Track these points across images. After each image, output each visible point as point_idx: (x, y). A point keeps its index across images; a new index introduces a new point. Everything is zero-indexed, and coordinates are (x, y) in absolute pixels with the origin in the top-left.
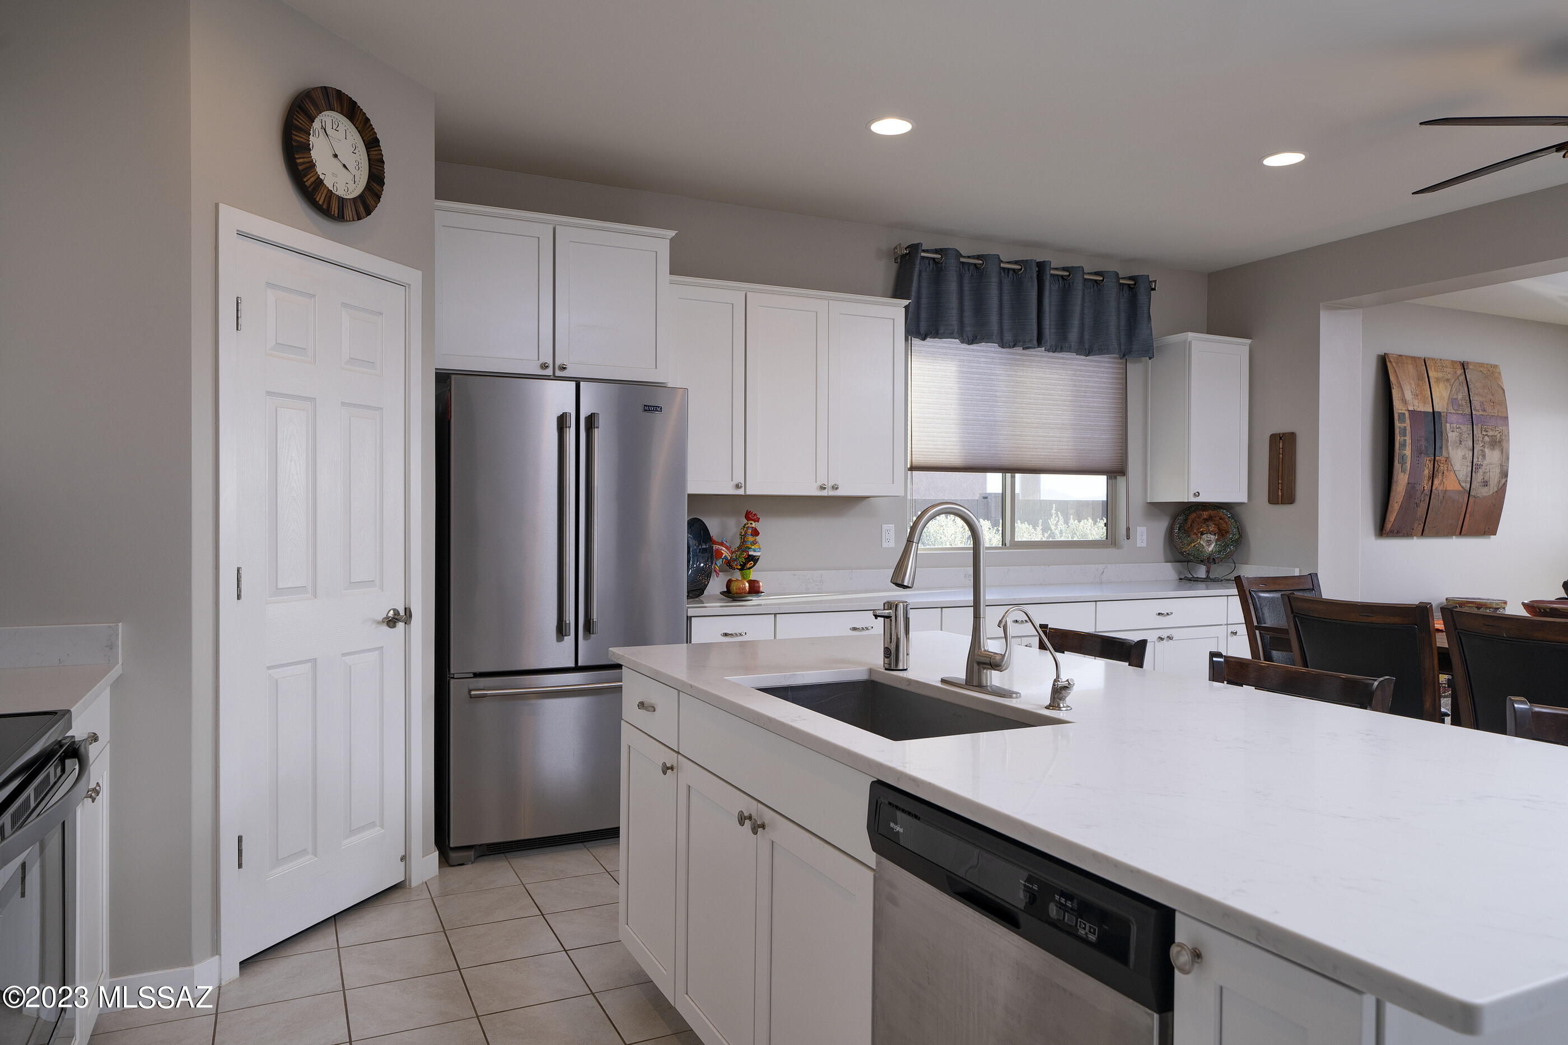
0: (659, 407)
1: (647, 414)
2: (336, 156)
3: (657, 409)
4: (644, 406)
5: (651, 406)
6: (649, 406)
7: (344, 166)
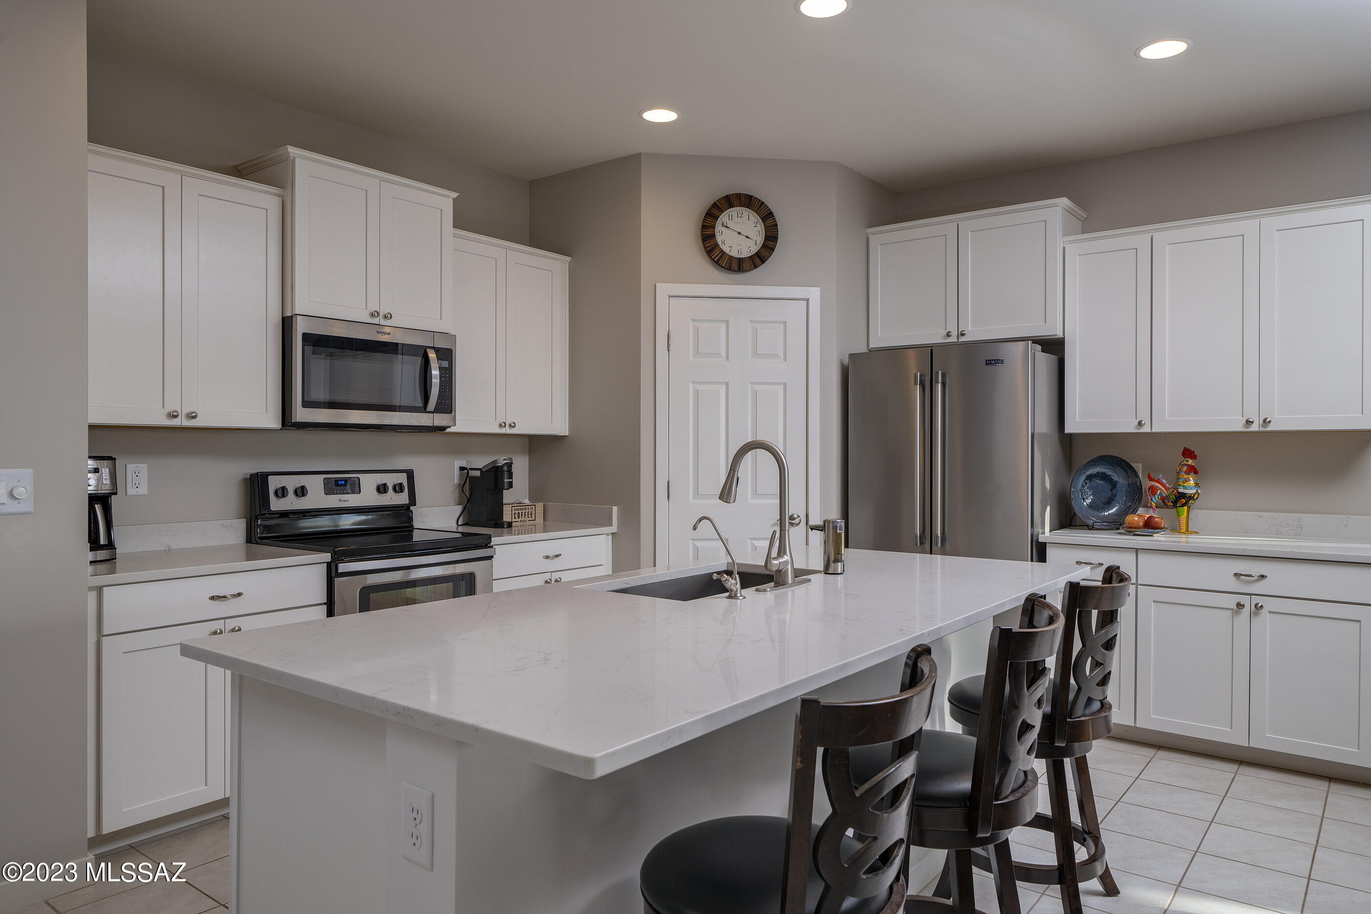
0: (1000, 360)
1: (989, 367)
2: (739, 233)
3: (997, 362)
4: (986, 360)
5: (993, 360)
6: (991, 360)
7: (747, 237)
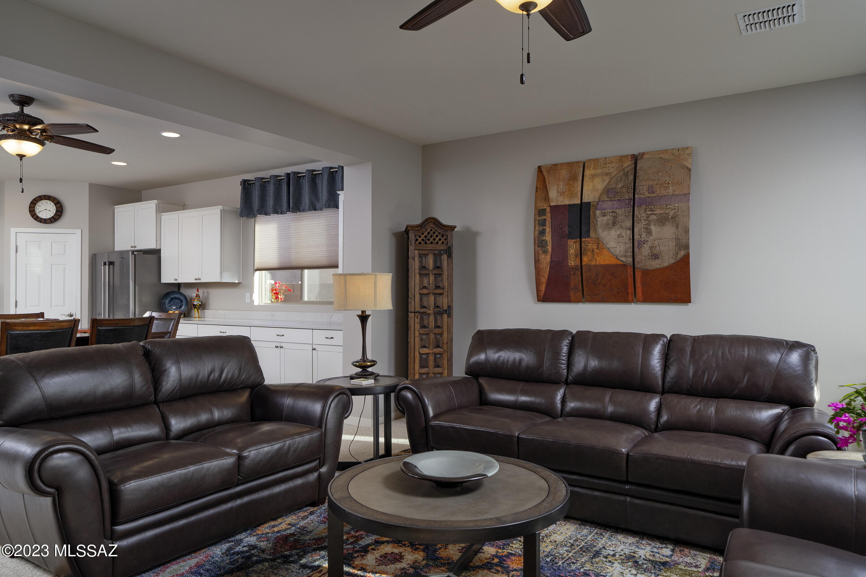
1: (122, 260)
2: (46, 209)
3: (123, 258)
7: (49, 211)
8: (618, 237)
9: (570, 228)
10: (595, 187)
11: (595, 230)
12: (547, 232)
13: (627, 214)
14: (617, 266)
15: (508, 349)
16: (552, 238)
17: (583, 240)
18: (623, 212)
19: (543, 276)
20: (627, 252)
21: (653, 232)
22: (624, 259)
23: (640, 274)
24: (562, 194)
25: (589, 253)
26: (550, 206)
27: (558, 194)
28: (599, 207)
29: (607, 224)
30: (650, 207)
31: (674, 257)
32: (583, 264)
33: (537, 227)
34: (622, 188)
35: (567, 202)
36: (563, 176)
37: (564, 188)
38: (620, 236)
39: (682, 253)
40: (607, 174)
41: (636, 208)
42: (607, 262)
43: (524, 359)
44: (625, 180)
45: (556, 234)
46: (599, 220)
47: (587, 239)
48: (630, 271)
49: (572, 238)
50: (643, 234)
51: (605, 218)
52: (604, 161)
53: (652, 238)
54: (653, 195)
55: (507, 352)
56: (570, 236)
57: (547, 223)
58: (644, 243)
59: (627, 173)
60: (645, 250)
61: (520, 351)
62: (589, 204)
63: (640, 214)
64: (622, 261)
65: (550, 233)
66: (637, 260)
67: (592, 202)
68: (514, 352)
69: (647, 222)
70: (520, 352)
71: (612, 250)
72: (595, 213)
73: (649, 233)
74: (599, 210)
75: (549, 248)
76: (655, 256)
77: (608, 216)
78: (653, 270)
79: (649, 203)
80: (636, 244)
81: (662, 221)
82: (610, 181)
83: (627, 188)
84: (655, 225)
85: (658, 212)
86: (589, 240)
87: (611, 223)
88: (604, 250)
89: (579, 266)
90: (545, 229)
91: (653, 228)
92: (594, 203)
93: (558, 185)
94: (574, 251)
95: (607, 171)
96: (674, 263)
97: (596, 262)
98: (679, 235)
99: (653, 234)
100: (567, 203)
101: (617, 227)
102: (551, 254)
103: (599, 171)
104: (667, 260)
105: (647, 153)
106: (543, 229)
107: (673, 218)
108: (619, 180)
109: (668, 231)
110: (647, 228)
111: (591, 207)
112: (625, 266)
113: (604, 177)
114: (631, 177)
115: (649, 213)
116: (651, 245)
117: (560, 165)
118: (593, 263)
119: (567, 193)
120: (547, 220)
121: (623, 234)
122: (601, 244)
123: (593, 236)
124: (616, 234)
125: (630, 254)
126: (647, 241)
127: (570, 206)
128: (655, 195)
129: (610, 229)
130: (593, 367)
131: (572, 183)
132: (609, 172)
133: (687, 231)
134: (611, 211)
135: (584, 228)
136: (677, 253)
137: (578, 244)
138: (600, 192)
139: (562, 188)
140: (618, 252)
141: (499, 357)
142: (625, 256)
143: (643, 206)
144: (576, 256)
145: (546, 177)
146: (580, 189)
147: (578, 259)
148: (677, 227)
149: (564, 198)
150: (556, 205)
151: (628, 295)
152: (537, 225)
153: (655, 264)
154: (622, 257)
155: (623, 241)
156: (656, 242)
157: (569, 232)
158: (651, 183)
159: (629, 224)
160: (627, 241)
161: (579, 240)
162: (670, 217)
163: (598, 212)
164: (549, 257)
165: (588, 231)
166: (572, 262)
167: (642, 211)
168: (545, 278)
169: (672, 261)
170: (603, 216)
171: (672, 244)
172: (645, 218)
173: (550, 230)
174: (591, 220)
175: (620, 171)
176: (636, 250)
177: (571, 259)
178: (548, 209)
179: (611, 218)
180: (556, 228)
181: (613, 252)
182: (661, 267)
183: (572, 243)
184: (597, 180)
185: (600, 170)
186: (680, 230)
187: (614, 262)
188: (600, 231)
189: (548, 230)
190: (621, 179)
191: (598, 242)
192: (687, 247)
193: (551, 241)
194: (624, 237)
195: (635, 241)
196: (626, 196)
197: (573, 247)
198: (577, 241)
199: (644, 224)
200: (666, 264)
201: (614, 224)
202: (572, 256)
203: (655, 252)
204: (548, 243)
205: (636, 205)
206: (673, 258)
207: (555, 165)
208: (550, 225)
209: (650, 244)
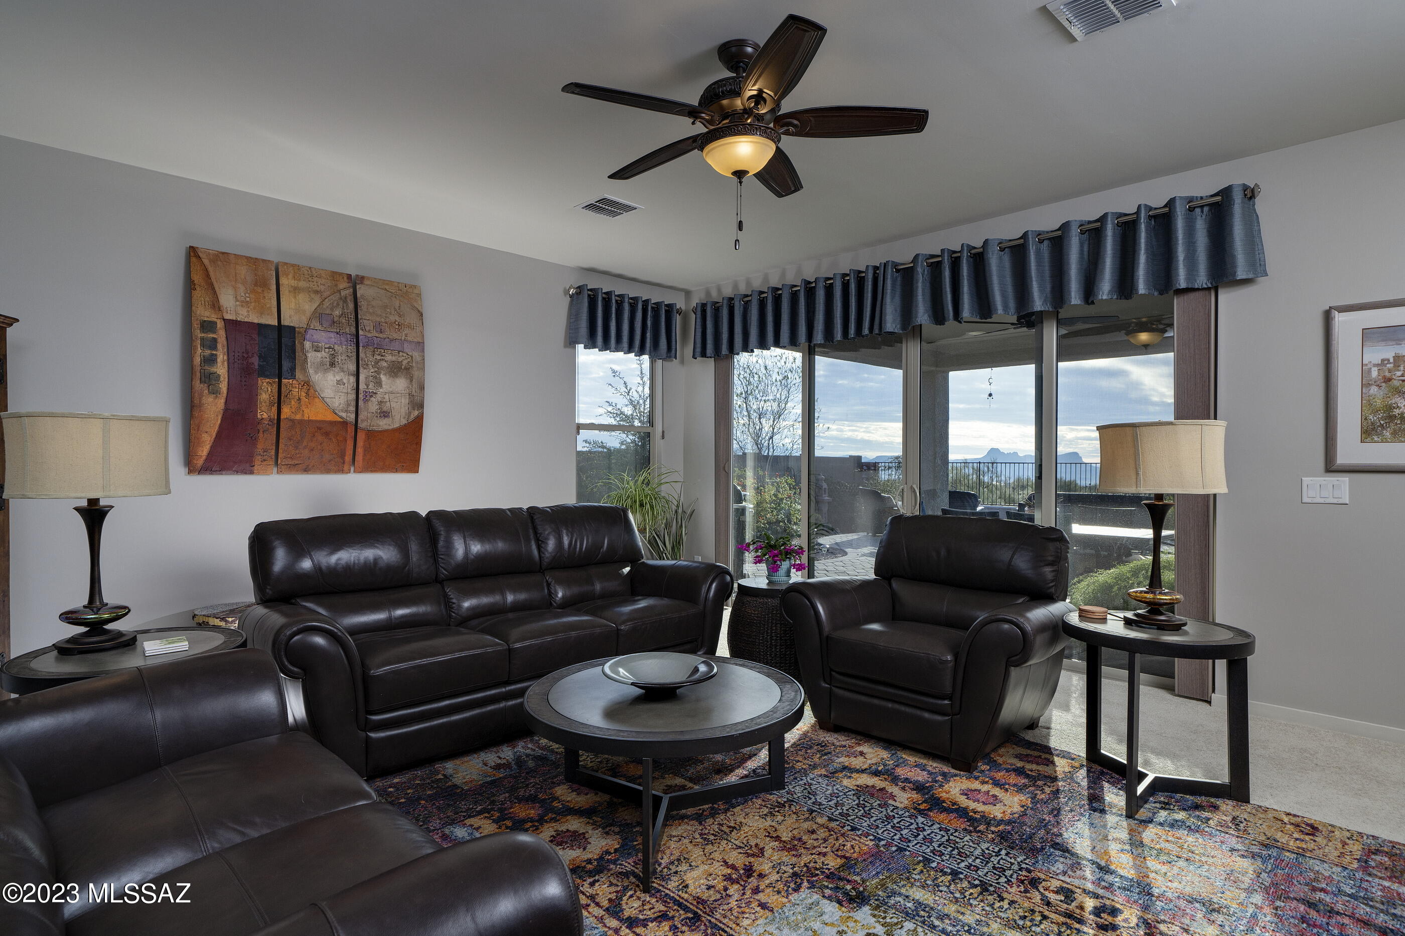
8: (337, 384)
9: (262, 360)
10: (299, 307)
11: (304, 369)
12: (218, 360)
13: (350, 354)
14: (332, 423)
15: (350, 547)
16: (228, 372)
17: (284, 381)
18: (344, 350)
19: (206, 432)
20: (348, 405)
21: (383, 383)
22: (344, 415)
23: (364, 436)
24: (245, 304)
25: (293, 403)
26: (224, 320)
27: (238, 303)
28: (308, 336)
29: (322, 364)
30: (379, 350)
31: (407, 417)
32: (282, 417)
33: (199, 349)
34: (340, 317)
35: (254, 319)
36: (243, 277)
37: (247, 295)
38: (339, 382)
39: (416, 413)
40: (317, 292)
41: (361, 348)
42: (320, 417)
43: (382, 558)
44: (343, 307)
45: (236, 365)
46: (309, 355)
47: (291, 381)
48: (351, 430)
49: (267, 377)
50: (371, 385)
51: (319, 355)
52: (308, 271)
53: (381, 390)
54: (381, 335)
55: (351, 551)
56: (263, 373)
57: (219, 346)
58: (371, 396)
59: (346, 298)
60: (373, 406)
61: (372, 546)
62: (292, 329)
63: (366, 357)
64: (341, 417)
65: (226, 363)
66: (361, 417)
67: (298, 328)
68: (362, 550)
69: (376, 369)
70: (372, 549)
71: (328, 400)
72: (303, 345)
73: (379, 384)
74: (308, 341)
75: (224, 386)
76: (385, 414)
77: (323, 352)
78: (380, 432)
79: (378, 347)
80: (361, 396)
81: (396, 370)
82: (322, 303)
83: (347, 319)
84: (385, 374)
85: (389, 358)
86: (295, 382)
87: (328, 363)
88: (317, 400)
89: (274, 419)
90: (216, 355)
91: (383, 377)
92: (301, 330)
93: (235, 288)
94: (268, 397)
95: (315, 288)
96: (405, 425)
97: (303, 415)
98: (414, 391)
99: (384, 386)
100: (256, 321)
101: (337, 369)
102: (227, 397)
103: (302, 284)
104: (399, 418)
105: (368, 278)
106: (212, 355)
107: (406, 369)
108: (335, 304)
109: (401, 384)
110: (375, 377)
111: (296, 334)
112: (344, 423)
113: (313, 296)
114: (351, 306)
115: (379, 357)
116: (380, 399)
117: (233, 256)
118: (298, 417)
119: (253, 304)
120: (219, 340)
121: (345, 381)
122: (312, 391)
123: (300, 377)
124: (335, 379)
125: (353, 409)
126: (376, 393)
127: (260, 326)
128: (385, 336)
129: (326, 371)
130: (476, 554)
131: (260, 291)
132: (318, 289)
133: (422, 388)
134: (327, 346)
135: (286, 365)
136: (410, 413)
137: (276, 386)
138: (308, 314)
139: (243, 294)
140: (337, 404)
141: (339, 559)
142: (346, 411)
143: (370, 347)
144: (271, 404)
145: (211, 269)
146: (275, 303)
147: (275, 409)
148: (411, 381)
149: (248, 311)
150: (234, 319)
151: (344, 463)
152: (199, 346)
153: (384, 424)
154: (342, 411)
155: (345, 391)
156: (387, 397)
157: (259, 365)
158: (378, 319)
159: (352, 367)
160: (349, 390)
161: (277, 380)
162: (403, 367)
163: (307, 344)
164: (221, 403)
165: (293, 370)
166: (264, 413)
167: (369, 354)
168: (211, 436)
169: (404, 422)
170: (315, 351)
171: (405, 401)
172: (373, 363)
173: (226, 358)
174: (297, 354)
175: (335, 293)
176: (361, 403)
177: (263, 408)
178: (220, 324)
179: (327, 355)
180: (236, 356)
181: (329, 404)
182: (390, 428)
183: (265, 384)
184: (301, 297)
185: (304, 282)
186: (414, 386)
187: (330, 417)
188: (311, 371)
189: (221, 356)
190: (338, 304)
191: (308, 385)
192: (421, 406)
193: (226, 376)
194: (346, 385)
195: (361, 391)
196: (347, 330)
197: (266, 390)
198: (274, 382)
199: (373, 370)
200: (397, 425)
201: (332, 364)
202: (263, 404)
203: (385, 409)
204: (222, 379)
205: (361, 345)
206: (404, 418)
207: (223, 253)
208: (226, 350)
209: (379, 397)
